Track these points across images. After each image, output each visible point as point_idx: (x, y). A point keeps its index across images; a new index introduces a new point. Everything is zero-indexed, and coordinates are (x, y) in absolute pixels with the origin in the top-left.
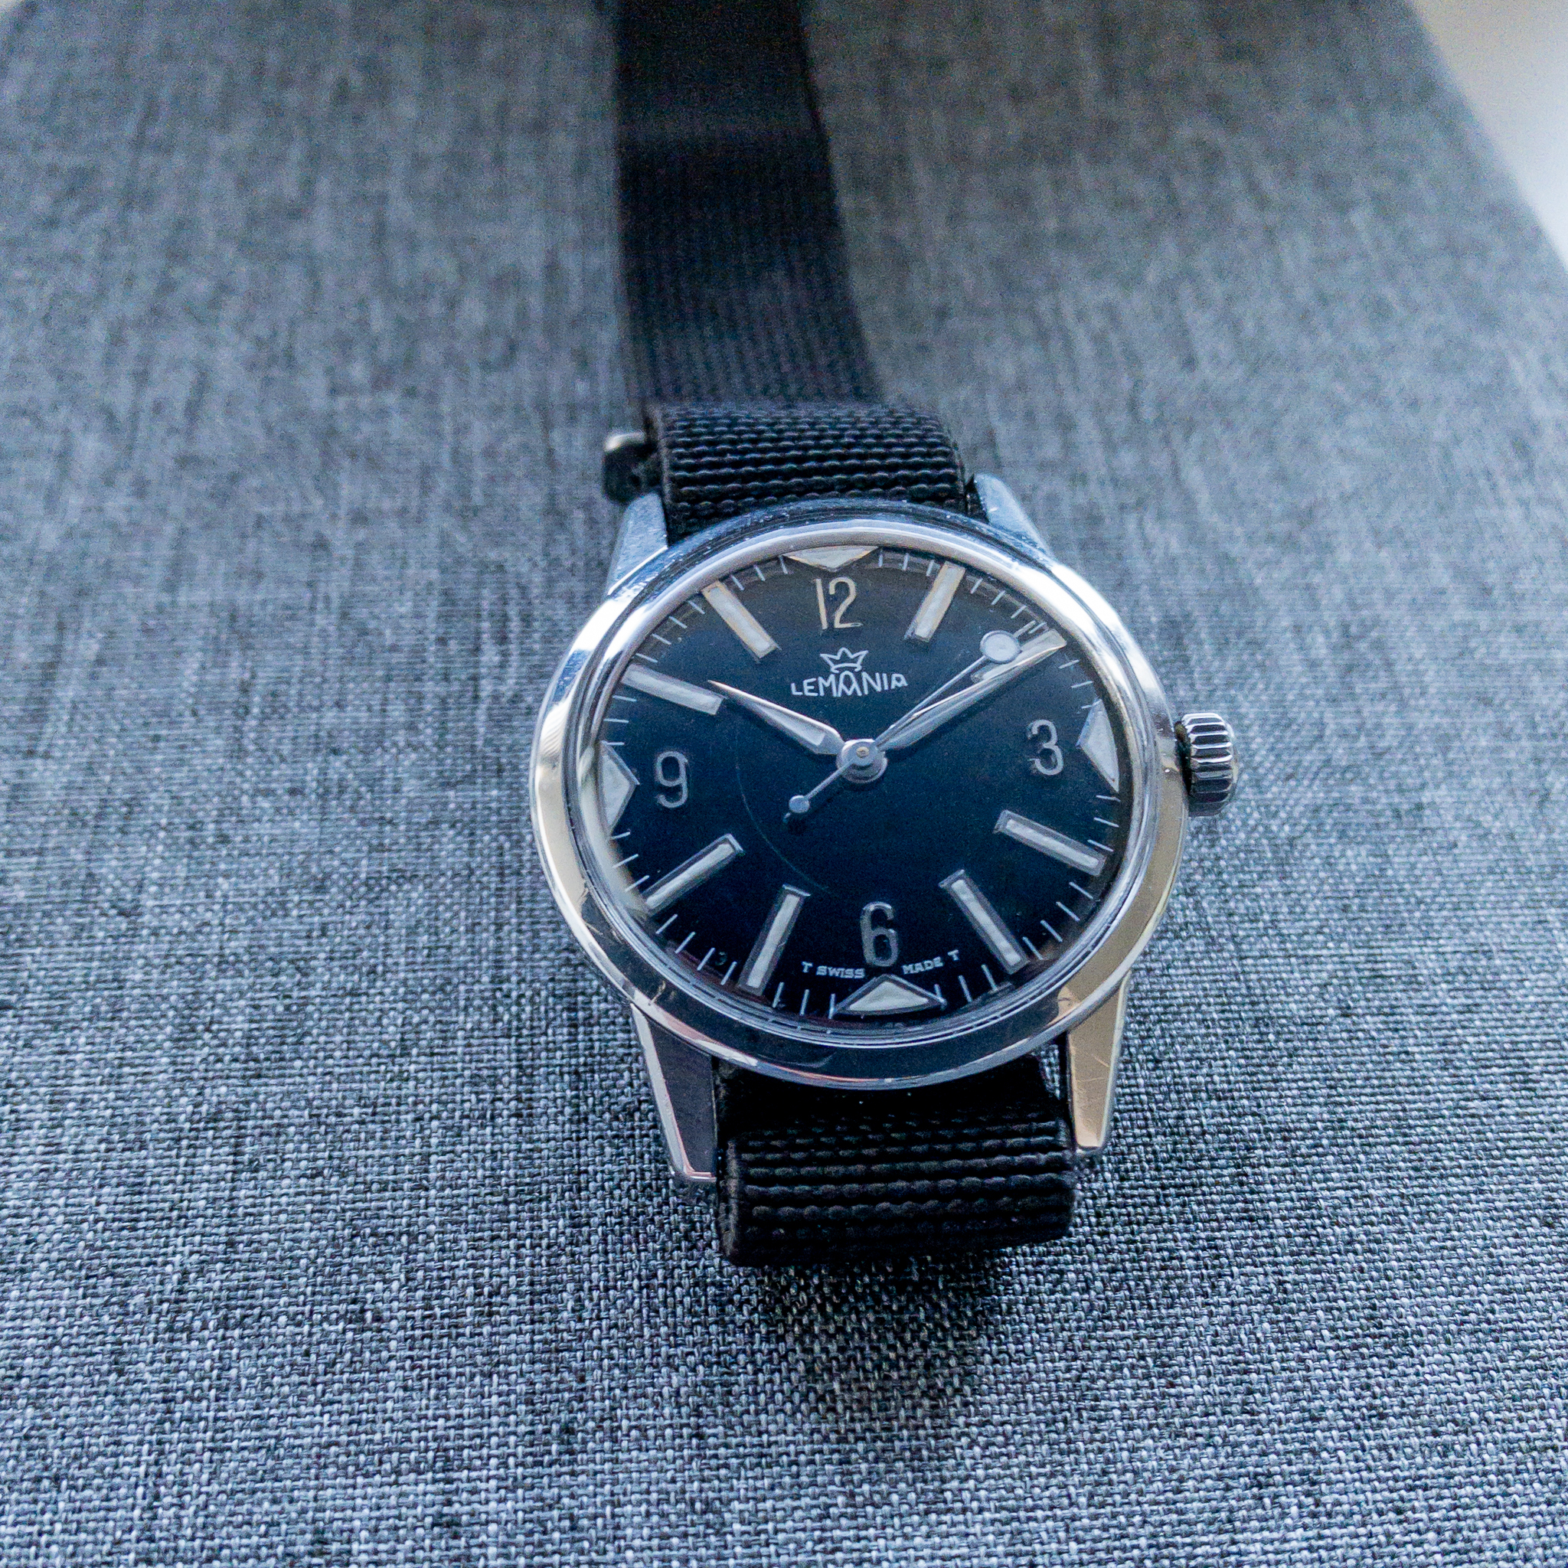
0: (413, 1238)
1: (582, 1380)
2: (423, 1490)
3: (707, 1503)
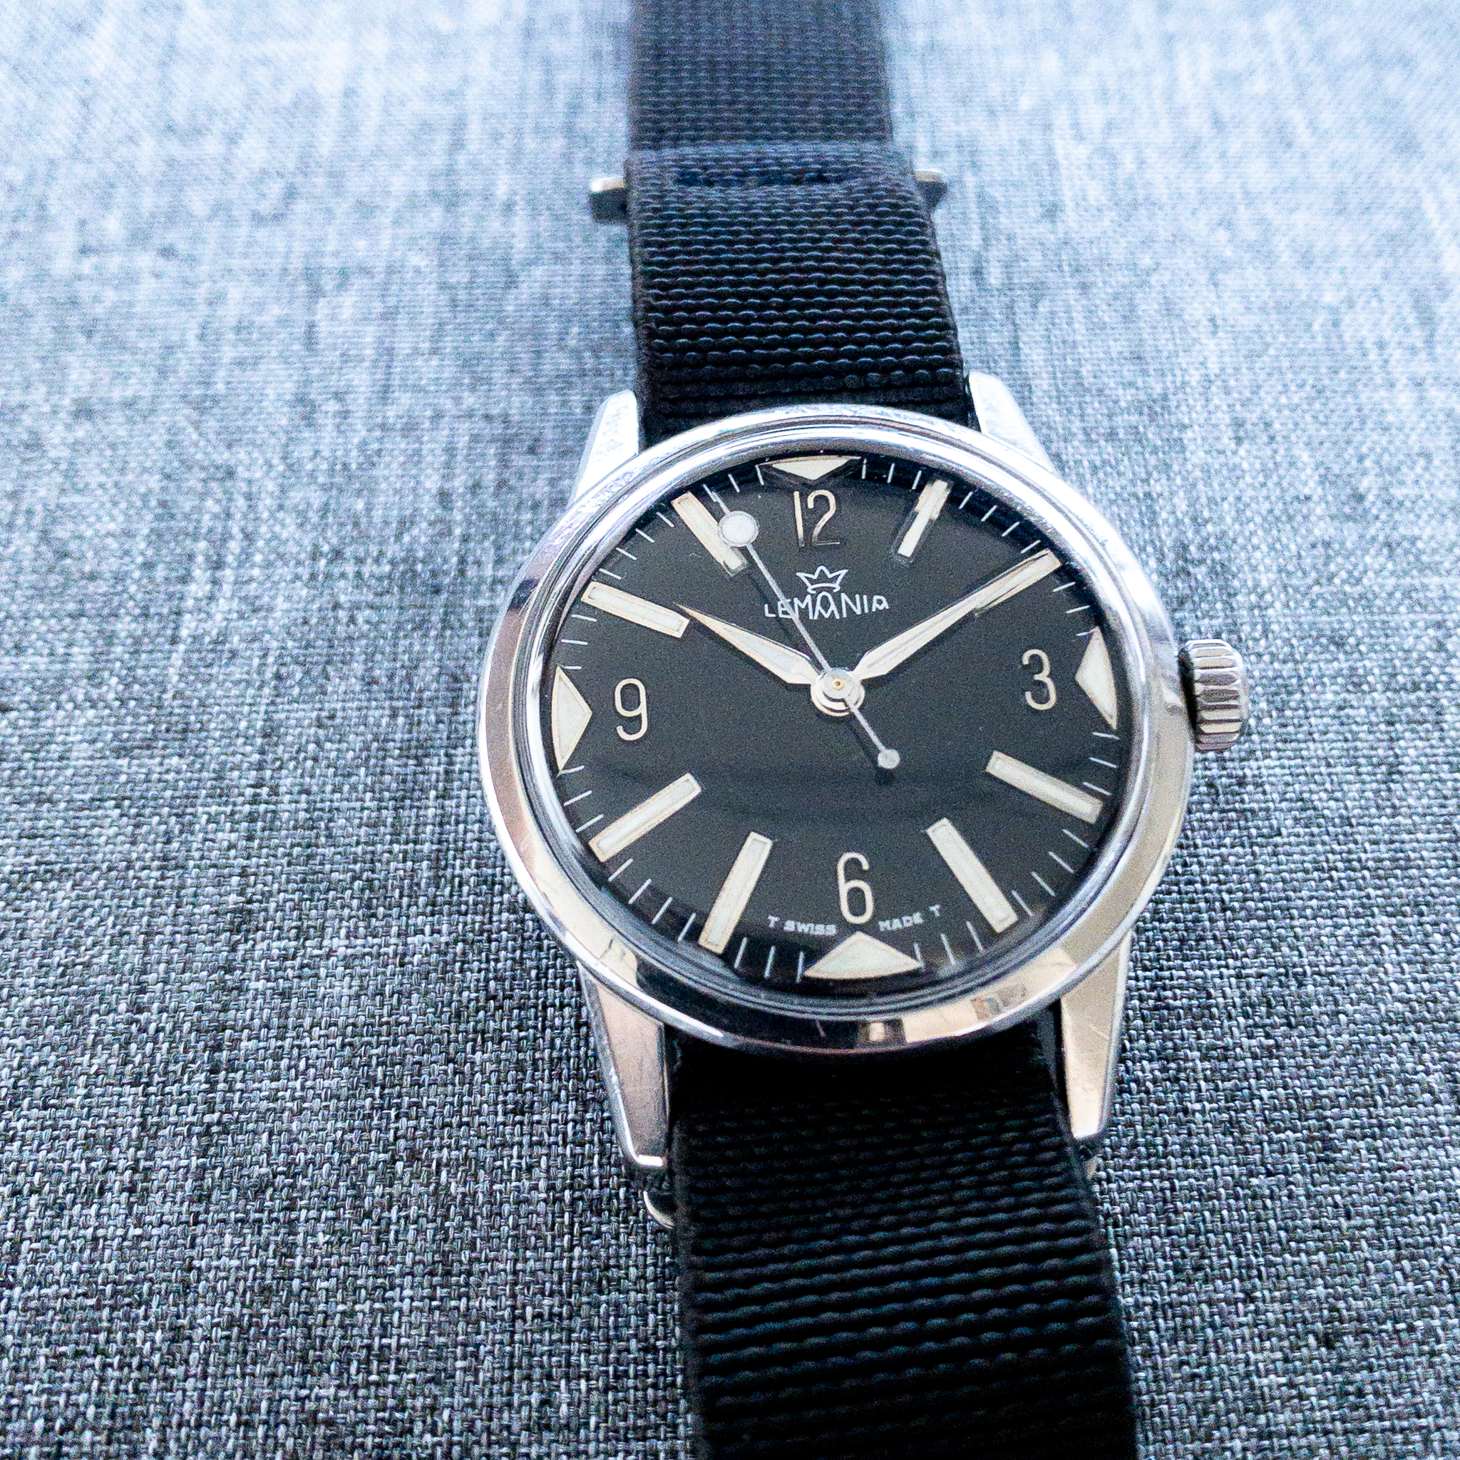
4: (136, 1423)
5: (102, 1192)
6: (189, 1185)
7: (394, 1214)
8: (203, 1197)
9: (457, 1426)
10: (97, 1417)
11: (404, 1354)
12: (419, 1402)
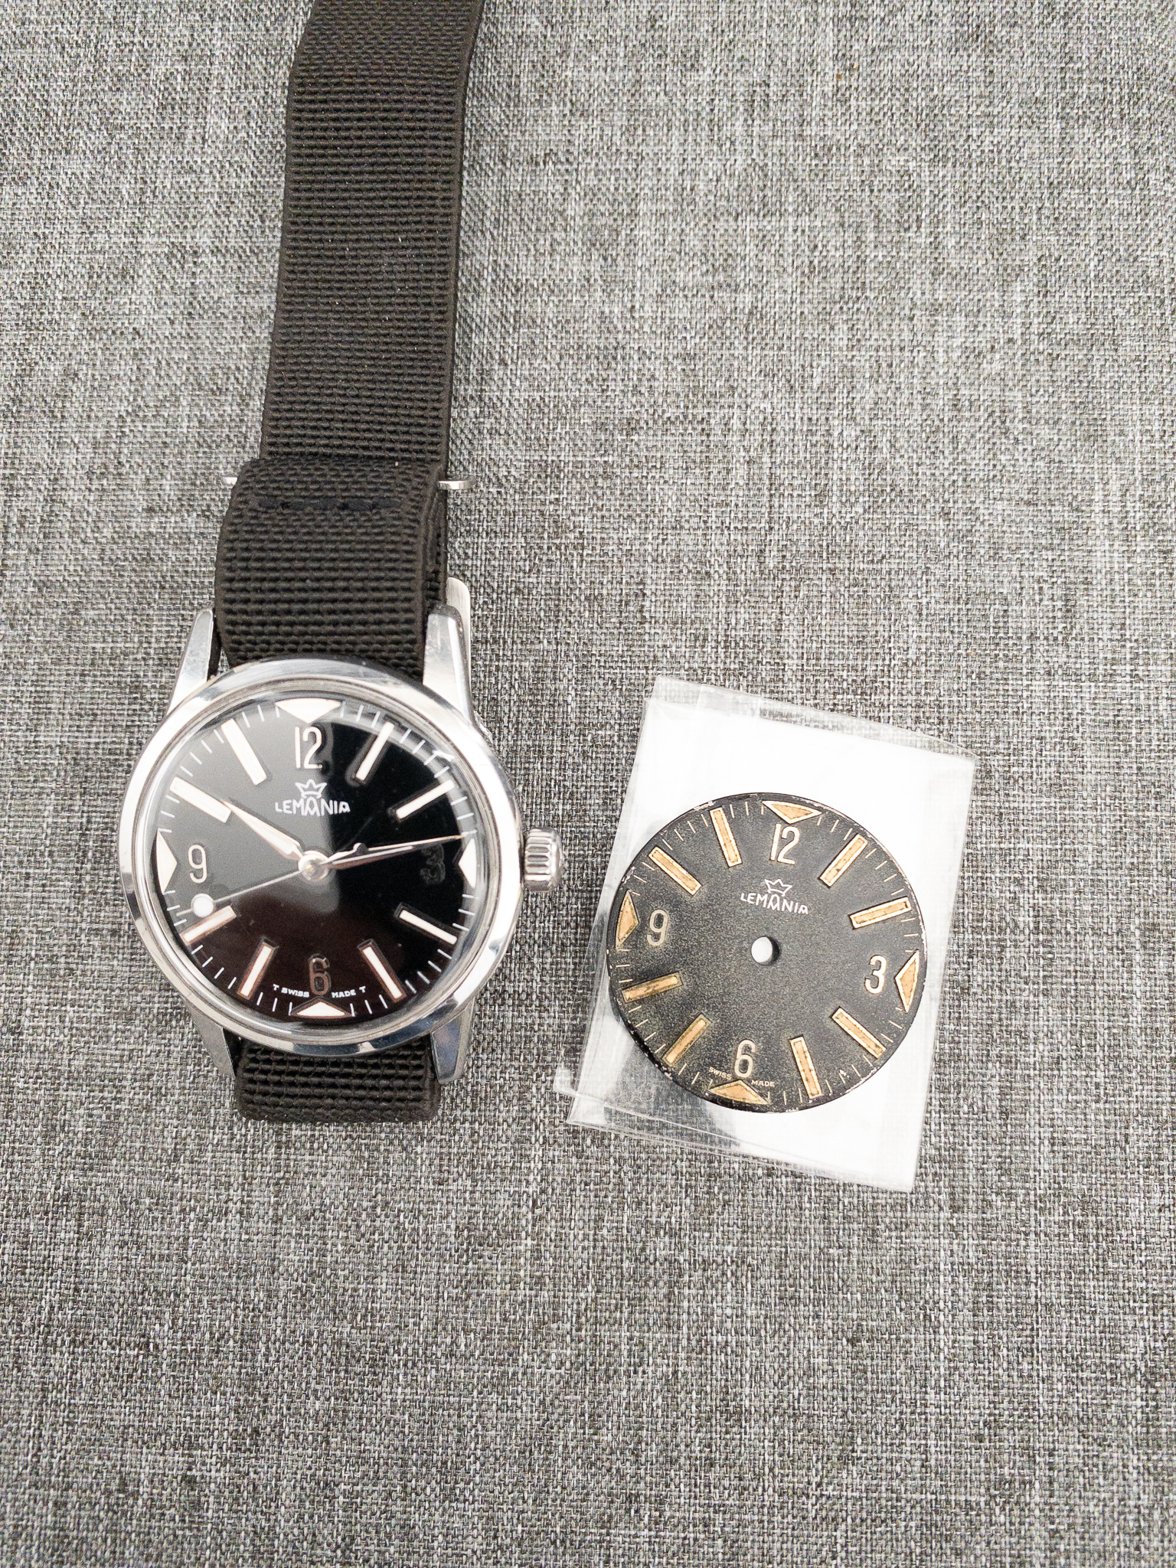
0: (177, 1295)
1: (266, 1401)
2: (178, 1458)
3: (327, 1484)
4: (253, 1338)
5: (226, 1214)
6: (271, 1213)
7: (376, 1236)
8: (277, 1220)
9: (410, 1352)
10: (235, 1334)
11: (383, 1312)
12: (391, 1338)
